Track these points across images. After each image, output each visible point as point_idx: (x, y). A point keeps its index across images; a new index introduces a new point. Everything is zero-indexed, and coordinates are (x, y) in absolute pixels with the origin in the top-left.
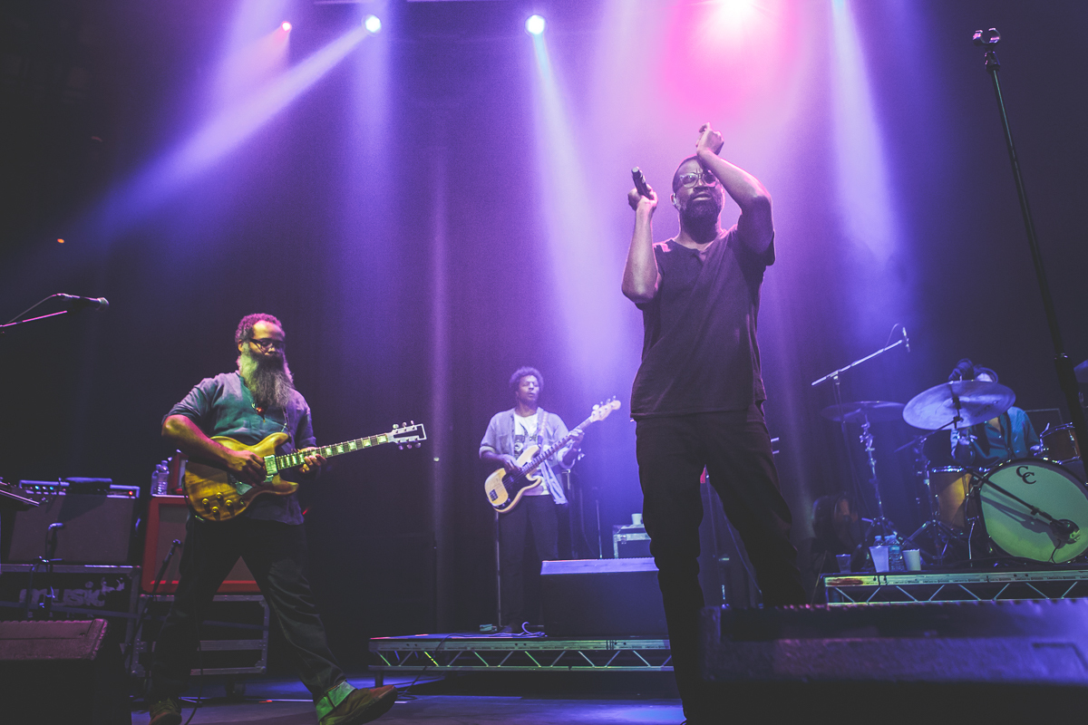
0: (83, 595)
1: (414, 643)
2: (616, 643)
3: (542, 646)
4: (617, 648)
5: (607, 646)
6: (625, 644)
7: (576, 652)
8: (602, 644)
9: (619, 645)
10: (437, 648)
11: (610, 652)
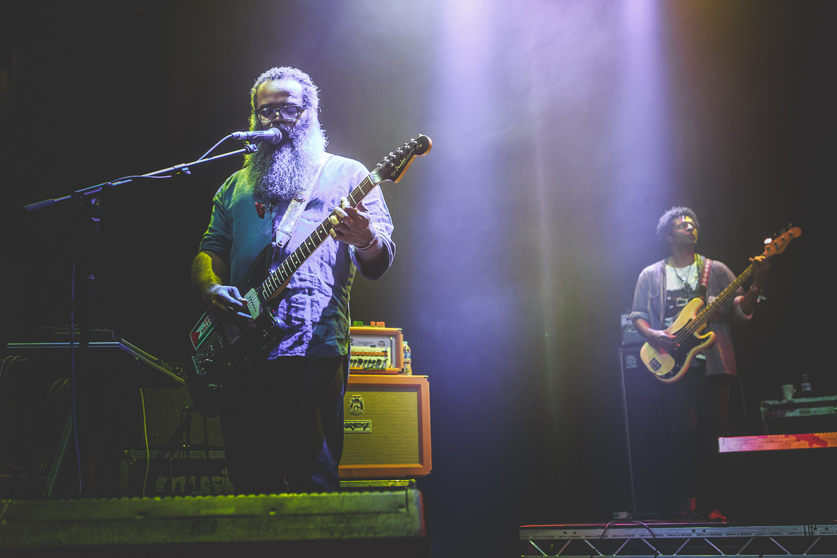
0: (221, 483)
1: (573, 531)
2: (815, 529)
3: (724, 532)
4: (817, 533)
5: (805, 532)
6: (827, 529)
7: (767, 538)
8: (799, 530)
9: (819, 530)
10: (603, 536)
11: (809, 539)
